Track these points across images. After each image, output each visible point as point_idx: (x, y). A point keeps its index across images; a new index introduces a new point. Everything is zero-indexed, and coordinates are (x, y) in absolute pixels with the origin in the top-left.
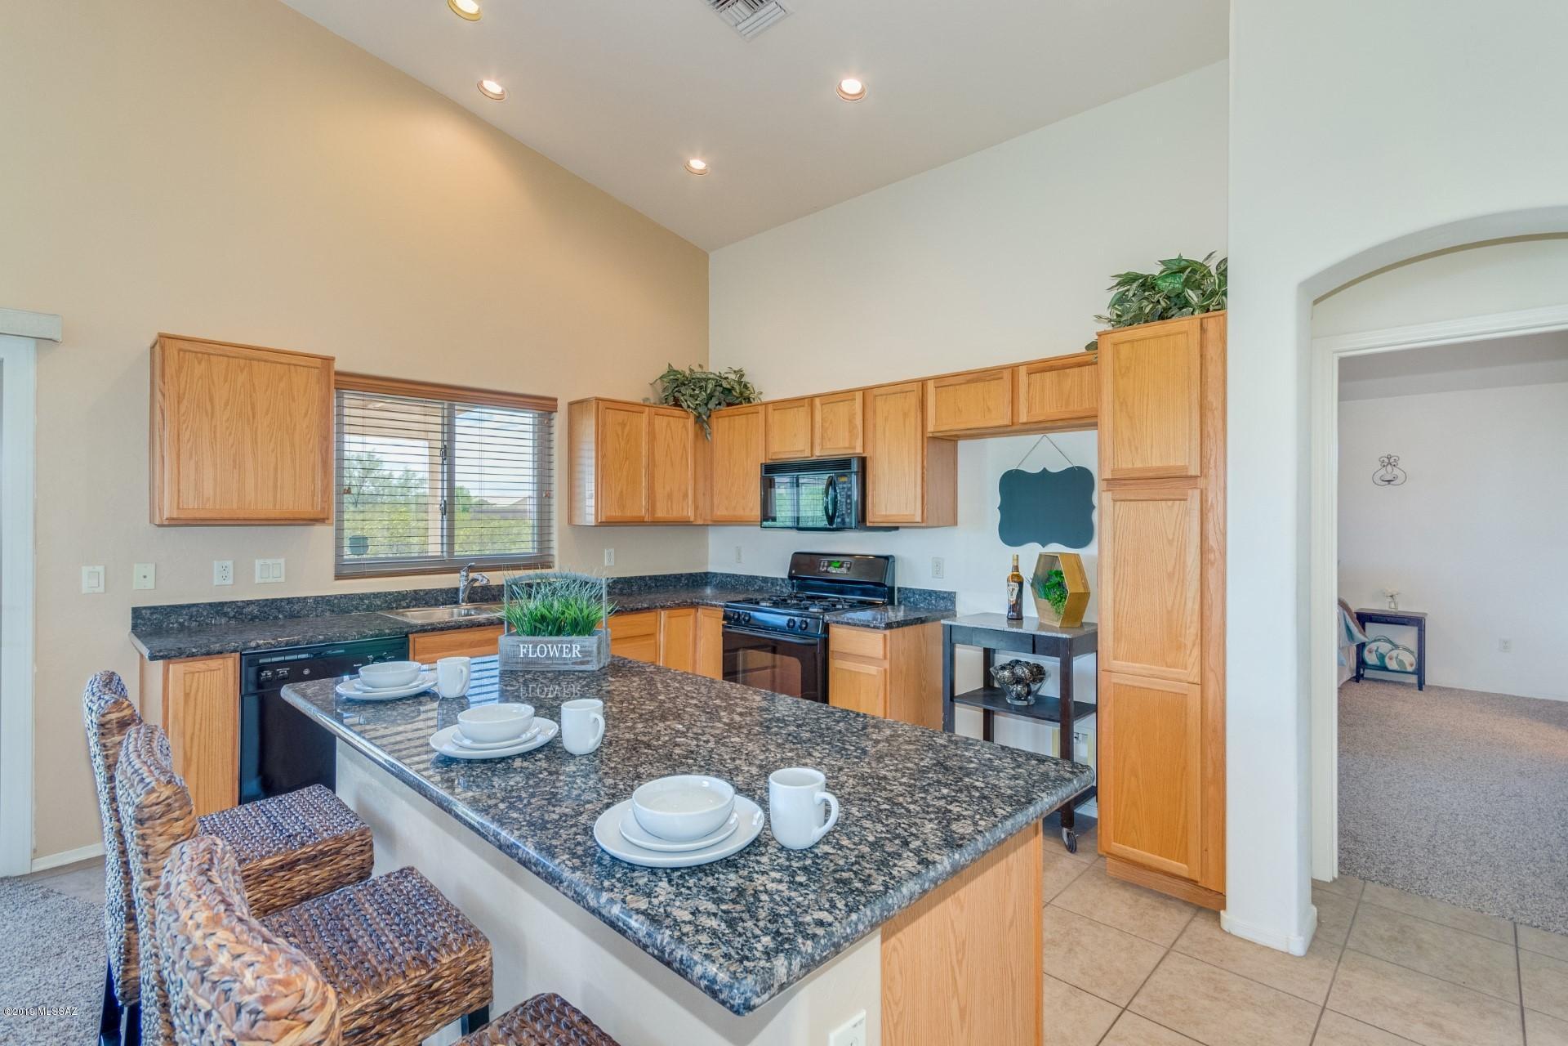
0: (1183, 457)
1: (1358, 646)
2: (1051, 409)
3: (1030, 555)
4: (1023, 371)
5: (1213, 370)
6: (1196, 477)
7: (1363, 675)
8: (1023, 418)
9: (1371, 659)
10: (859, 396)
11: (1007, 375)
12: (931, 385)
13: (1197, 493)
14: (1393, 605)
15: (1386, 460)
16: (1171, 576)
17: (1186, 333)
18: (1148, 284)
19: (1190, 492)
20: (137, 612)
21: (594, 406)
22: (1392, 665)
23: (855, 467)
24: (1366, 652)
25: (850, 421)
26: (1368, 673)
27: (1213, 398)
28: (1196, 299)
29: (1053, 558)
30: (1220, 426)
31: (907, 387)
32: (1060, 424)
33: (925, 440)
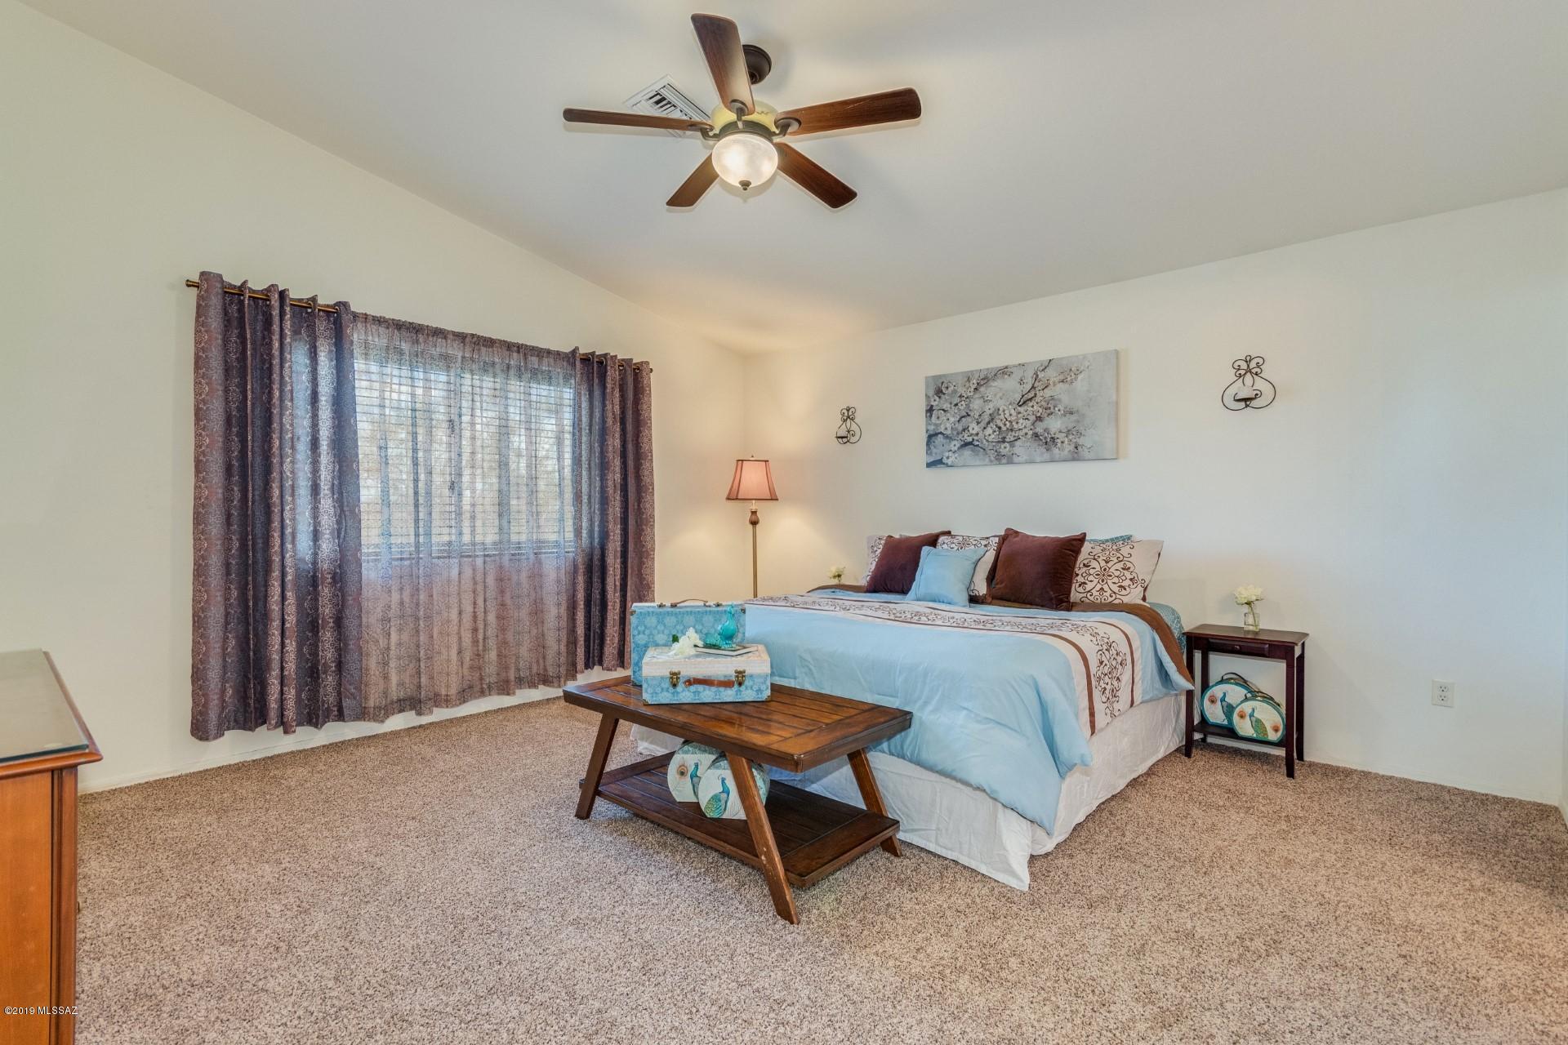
14: (1250, 620)
15: (1244, 366)
22: (1245, 728)
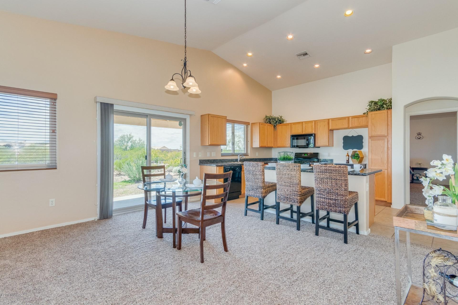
0: (384, 133)
1: (412, 175)
2: (356, 124)
3: (350, 152)
4: (350, 118)
5: (389, 119)
6: (386, 136)
7: (413, 182)
8: (351, 126)
9: (415, 178)
10: (314, 122)
11: (347, 118)
12: (330, 120)
13: (387, 139)
14: (420, 166)
15: (418, 134)
16: (382, 152)
17: (385, 113)
18: (376, 103)
19: (385, 139)
20: (200, 160)
21: (259, 124)
23: (313, 135)
24: (414, 177)
25: (312, 127)
26: (414, 181)
27: (389, 124)
28: (385, 107)
29: (356, 151)
30: (390, 128)
31: (326, 120)
32: (358, 127)
33: (329, 130)
